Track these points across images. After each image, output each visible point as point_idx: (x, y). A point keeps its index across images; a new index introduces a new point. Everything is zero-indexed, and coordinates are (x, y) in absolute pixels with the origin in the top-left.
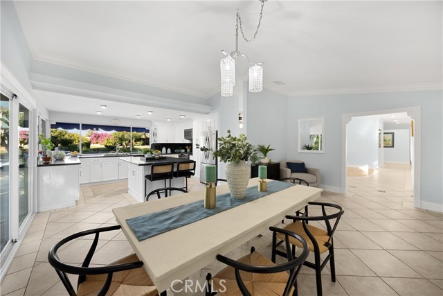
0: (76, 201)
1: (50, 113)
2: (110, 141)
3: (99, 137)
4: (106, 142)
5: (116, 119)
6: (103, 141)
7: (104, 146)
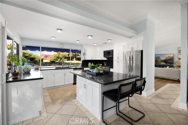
0: (40, 112)
1: (22, 39)
2: (52, 58)
3: (47, 56)
4: (50, 59)
5: (62, 43)
6: (49, 59)
7: (49, 61)
